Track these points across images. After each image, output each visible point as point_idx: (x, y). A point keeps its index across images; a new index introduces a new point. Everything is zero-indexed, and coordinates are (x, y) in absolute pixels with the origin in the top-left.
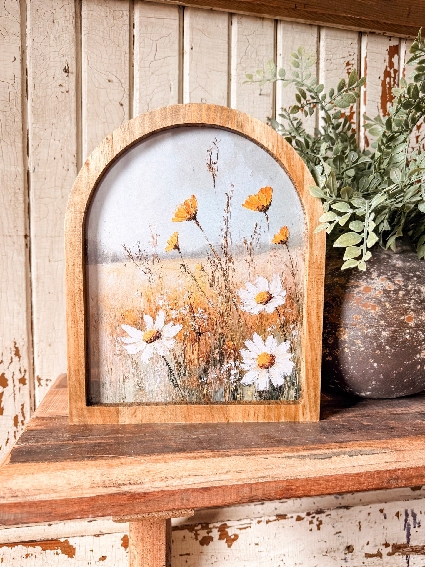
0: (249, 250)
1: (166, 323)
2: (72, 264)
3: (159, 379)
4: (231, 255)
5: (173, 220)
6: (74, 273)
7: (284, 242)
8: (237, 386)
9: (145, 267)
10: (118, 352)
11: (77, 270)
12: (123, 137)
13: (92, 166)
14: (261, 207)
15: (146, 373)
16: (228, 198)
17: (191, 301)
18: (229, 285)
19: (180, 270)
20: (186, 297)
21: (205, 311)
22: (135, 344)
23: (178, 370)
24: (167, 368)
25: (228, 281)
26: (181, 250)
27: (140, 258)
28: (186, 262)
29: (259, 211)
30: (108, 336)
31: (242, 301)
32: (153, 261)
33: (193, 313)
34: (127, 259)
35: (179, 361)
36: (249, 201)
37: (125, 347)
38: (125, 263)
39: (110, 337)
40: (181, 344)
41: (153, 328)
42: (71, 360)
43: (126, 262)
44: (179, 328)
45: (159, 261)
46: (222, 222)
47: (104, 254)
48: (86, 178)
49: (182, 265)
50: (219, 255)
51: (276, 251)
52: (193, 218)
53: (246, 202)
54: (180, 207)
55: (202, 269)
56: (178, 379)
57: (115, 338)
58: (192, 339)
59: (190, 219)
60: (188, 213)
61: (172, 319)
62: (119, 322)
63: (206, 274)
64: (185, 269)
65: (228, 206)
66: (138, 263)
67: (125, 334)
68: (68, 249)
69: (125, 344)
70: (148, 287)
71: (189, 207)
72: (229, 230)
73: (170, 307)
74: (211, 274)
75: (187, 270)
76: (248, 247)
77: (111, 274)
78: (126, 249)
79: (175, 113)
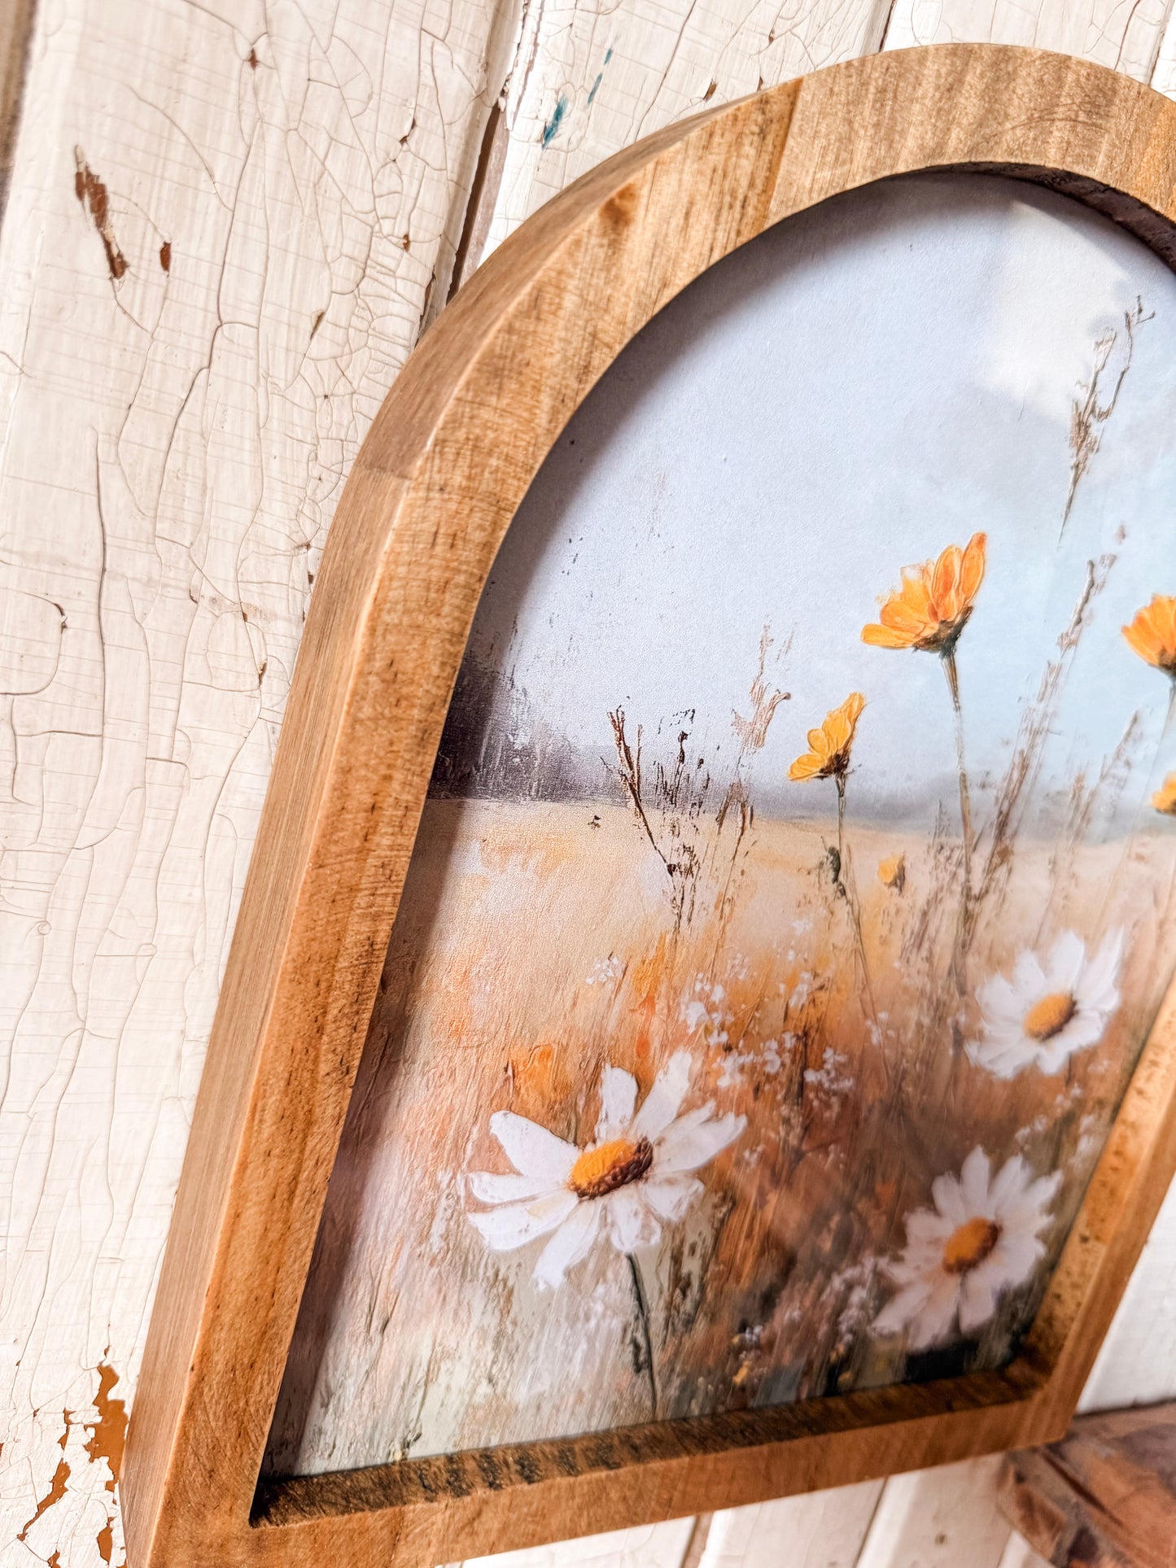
0: (1078, 820)
1: (687, 1107)
2: (368, 800)
3: (584, 1346)
4: (1015, 834)
6: (363, 852)
8: (850, 1349)
9: (677, 843)
10: (436, 1242)
11: (383, 840)
12: (843, 129)
13: (639, 236)
14: (1169, 653)
15: (536, 1328)
16: (1092, 584)
17: (814, 1018)
18: (964, 957)
19: (813, 877)
20: (800, 995)
21: (850, 1060)
22: (529, 1206)
23: (670, 1305)
24: (630, 1302)
26: (852, 784)
27: (670, 794)
28: (850, 838)
29: (1162, 665)
30: (411, 1172)
31: (983, 1025)
32: (720, 821)
33: (804, 1068)
34: (612, 791)
35: (685, 1270)
36: (1147, 615)
37: (477, 1220)
38: (599, 809)
39: (417, 1176)
40: (716, 1199)
41: (625, 1132)
42: (226, 1318)
43: (602, 807)
44: (730, 1130)
45: (748, 816)
46: (1038, 685)
47: (509, 746)
48: (585, 302)
49: (832, 850)
50: (977, 825)
51: (1147, 840)
52: (944, 643)
53: (1140, 620)
55: (900, 880)
56: (656, 1342)
57: (444, 1177)
58: (762, 1175)
59: (930, 643)
60: (934, 614)
61: (715, 1092)
62: (484, 1100)
63: (904, 903)
64: (837, 870)
65: (1079, 621)
66: (654, 816)
67: (494, 1159)
68: (367, 711)
69: (482, 1207)
70: (662, 938)
71: (947, 588)
72: (1047, 723)
73: (724, 1037)
74: (921, 902)
75: (841, 878)
76: (1077, 807)
77: (516, 858)
78: (621, 738)
79: (1089, 113)
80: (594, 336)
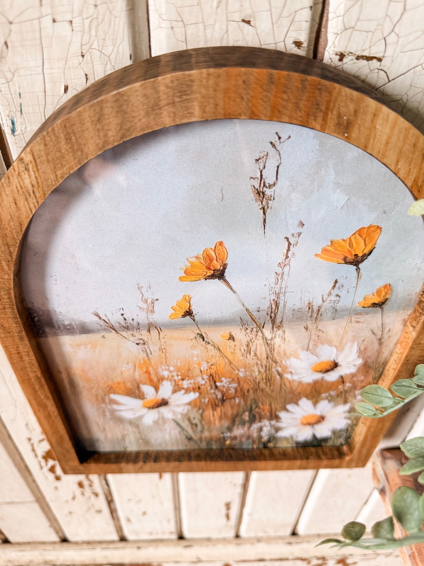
0: (315, 315)
1: (174, 391)
3: (168, 434)
4: (282, 322)
5: (181, 279)
6: (22, 361)
7: (380, 305)
8: (269, 439)
9: (136, 338)
10: (109, 416)
14: (350, 258)
15: (150, 431)
16: (290, 244)
17: (213, 371)
18: (272, 354)
19: (194, 340)
20: (204, 366)
21: (233, 380)
22: (132, 410)
23: (193, 428)
24: (178, 427)
25: (272, 350)
26: (196, 318)
27: (127, 328)
28: (204, 330)
29: (346, 263)
30: (93, 405)
31: (290, 370)
32: (149, 332)
33: (215, 382)
34: (105, 329)
35: (194, 422)
36: (329, 248)
37: (118, 413)
38: (103, 334)
40: (196, 409)
41: (156, 397)
44: (193, 396)
45: (159, 330)
46: (273, 280)
47: (64, 325)
49: (198, 334)
50: (260, 321)
51: (360, 316)
52: (219, 275)
53: (325, 250)
54: (194, 260)
55: (232, 338)
56: (192, 434)
57: (104, 405)
58: (212, 404)
59: (212, 277)
60: (209, 269)
61: (183, 388)
62: (106, 392)
63: (237, 344)
64: (203, 338)
65: (287, 257)
66: (124, 334)
67: (116, 402)
69: (119, 411)
70: (144, 359)
71: (211, 260)
72: (283, 290)
73: (180, 377)
74: (244, 342)
75: (205, 339)
76: (312, 312)
77: (82, 347)
78: (100, 318)
79: (180, 97)
80: (7, 244)
